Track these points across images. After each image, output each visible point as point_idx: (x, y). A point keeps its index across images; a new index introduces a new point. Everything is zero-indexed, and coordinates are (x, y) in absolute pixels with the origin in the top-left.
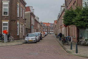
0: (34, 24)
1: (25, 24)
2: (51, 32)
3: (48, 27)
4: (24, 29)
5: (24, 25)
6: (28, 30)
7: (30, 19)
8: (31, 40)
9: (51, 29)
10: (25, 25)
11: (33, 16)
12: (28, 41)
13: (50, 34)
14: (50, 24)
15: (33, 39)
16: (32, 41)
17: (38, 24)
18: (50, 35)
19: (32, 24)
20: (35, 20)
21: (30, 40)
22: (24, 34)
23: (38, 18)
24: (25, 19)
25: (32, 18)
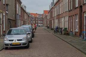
0: (20, 14)
1: (7, 12)
2: (39, 25)
3: (36, 18)
4: (4, 19)
5: (4, 14)
6: (11, 21)
7: (14, 6)
8: (17, 42)
9: (40, 21)
10: (6, 14)
11: (19, 3)
12: (11, 45)
13: (39, 26)
14: (39, 14)
15: (21, 40)
16: (20, 44)
17: (25, 14)
18: (39, 28)
19: (17, 13)
20: (22, 8)
21: (14, 42)
22: (6, 28)
23: (25, 7)
24: (7, 5)
25: (17, 5)
